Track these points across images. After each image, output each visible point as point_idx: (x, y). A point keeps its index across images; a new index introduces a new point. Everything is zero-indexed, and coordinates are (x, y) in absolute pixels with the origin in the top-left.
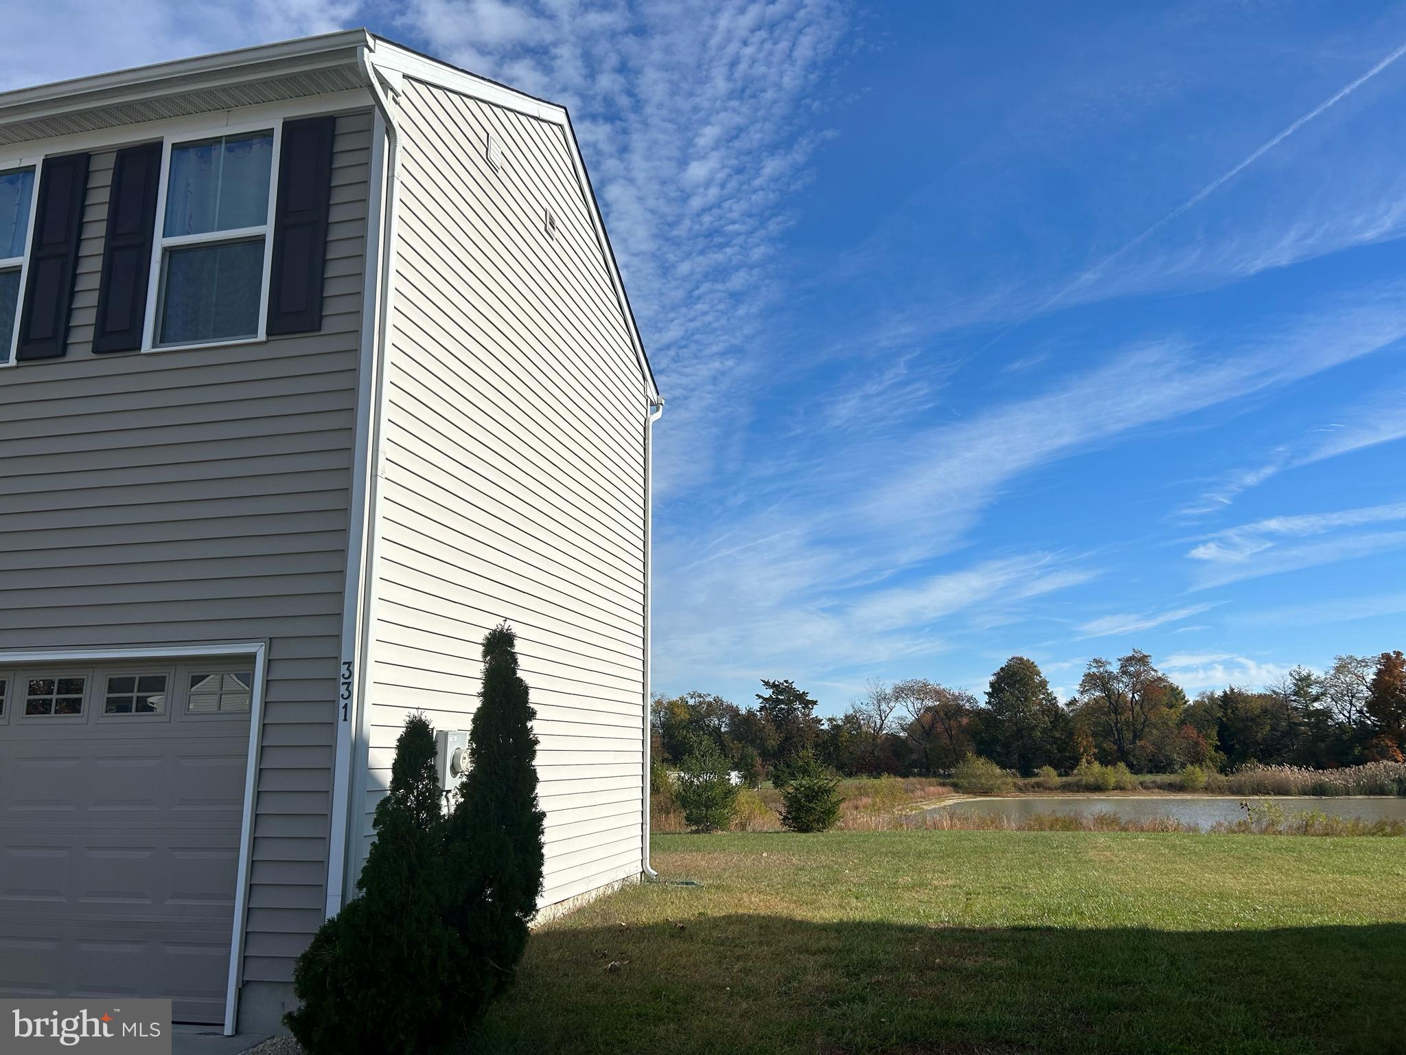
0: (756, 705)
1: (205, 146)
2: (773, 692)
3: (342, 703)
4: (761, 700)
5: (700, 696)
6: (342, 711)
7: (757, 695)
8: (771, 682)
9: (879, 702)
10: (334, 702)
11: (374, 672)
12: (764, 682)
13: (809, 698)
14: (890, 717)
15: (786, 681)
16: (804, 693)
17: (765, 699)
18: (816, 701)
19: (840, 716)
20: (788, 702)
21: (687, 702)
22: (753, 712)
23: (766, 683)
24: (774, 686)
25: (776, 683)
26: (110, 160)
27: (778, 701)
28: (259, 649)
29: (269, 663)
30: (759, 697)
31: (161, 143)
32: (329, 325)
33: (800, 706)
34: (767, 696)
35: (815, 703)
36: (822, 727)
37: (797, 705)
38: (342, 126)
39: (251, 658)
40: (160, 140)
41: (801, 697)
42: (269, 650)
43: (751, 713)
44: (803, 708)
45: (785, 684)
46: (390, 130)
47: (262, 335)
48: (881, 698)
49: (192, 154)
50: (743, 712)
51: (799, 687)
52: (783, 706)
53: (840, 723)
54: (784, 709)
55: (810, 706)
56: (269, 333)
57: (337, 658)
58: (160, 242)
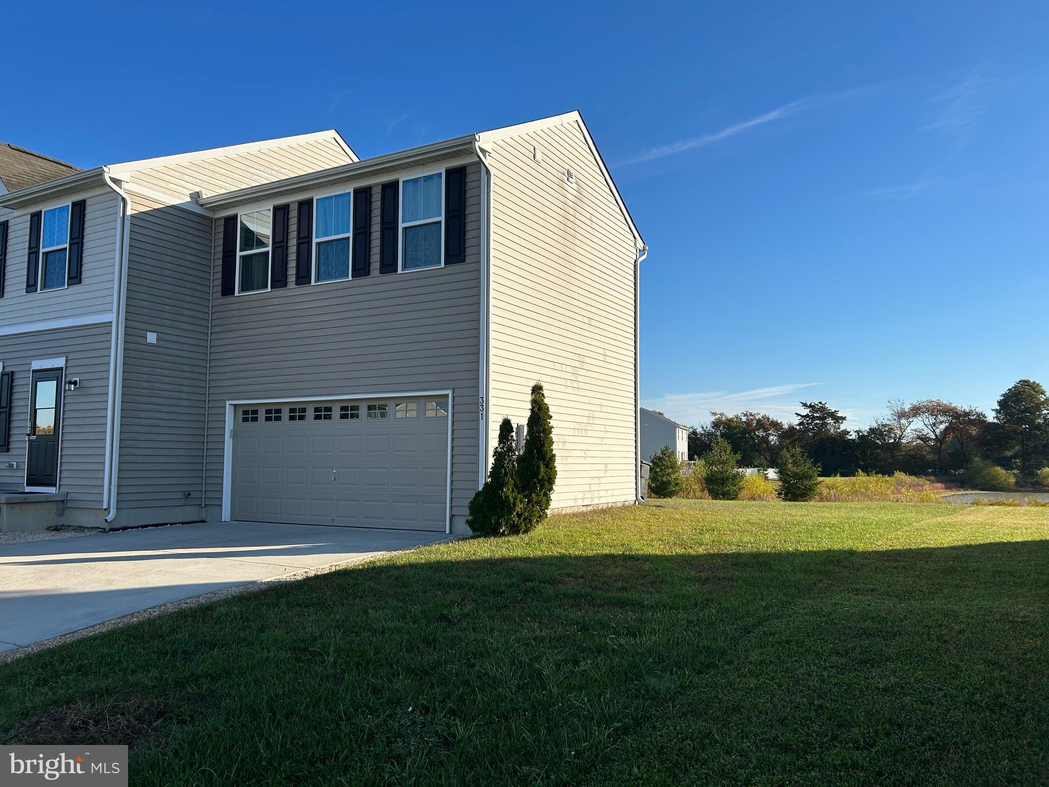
0: (796, 421)
1: (415, 181)
2: (810, 411)
3: (481, 413)
4: (799, 417)
5: (751, 415)
6: (481, 416)
7: (796, 414)
8: (808, 404)
9: (899, 418)
10: (478, 412)
11: (492, 401)
12: (802, 403)
13: (839, 415)
14: (908, 430)
15: (820, 403)
16: (835, 411)
17: (802, 416)
18: (845, 417)
19: (865, 428)
20: (823, 418)
21: (741, 419)
22: (793, 427)
23: (805, 405)
24: (811, 406)
25: (813, 404)
26: (379, 189)
27: (814, 418)
28: (449, 392)
29: (454, 397)
30: (798, 415)
31: (398, 181)
32: (468, 259)
33: (832, 421)
34: (804, 414)
35: (844, 418)
36: (850, 438)
37: (830, 421)
38: (469, 170)
39: (448, 395)
40: (396, 180)
41: (833, 415)
42: (453, 393)
43: (792, 428)
44: (834, 422)
45: (819, 405)
46: (488, 172)
47: (443, 265)
48: (901, 415)
49: (410, 184)
50: (786, 426)
51: (832, 407)
52: (818, 422)
53: (866, 434)
54: (818, 424)
55: (840, 421)
56: (445, 264)
57: (478, 395)
58: (401, 226)
